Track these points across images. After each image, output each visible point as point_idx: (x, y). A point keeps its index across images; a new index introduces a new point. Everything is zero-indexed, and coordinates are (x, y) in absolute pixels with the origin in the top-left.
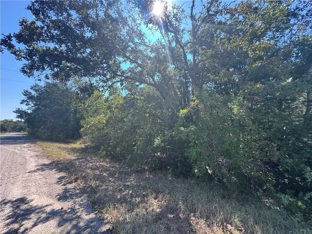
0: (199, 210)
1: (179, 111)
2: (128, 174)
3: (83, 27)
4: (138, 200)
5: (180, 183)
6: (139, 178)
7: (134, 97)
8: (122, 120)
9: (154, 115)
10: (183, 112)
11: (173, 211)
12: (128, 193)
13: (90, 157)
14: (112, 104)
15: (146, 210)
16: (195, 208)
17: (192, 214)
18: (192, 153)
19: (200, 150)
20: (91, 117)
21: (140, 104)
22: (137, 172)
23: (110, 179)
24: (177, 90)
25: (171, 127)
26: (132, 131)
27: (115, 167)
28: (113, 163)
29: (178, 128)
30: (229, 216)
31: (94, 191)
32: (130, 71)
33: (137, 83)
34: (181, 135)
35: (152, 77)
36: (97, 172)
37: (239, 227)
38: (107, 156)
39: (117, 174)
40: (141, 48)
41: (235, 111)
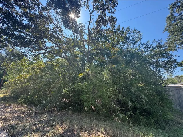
0: (85, 128)
1: (78, 74)
2: (42, 114)
3: (23, 17)
4: (48, 128)
5: (76, 115)
6: (50, 115)
7: (52, 64)
8: (41, 78)
9: (64, 75)
10: (81, 75)
11: (71, 131)
12: (42, 125)
13: (9, 104)
14: (36, 66)
15: (54, 133)
16: (83, 127)
17: (81, 130)
18: (84, 97)
19: (88, 95)
20: (15, 74)
21: (56, 68)
22: (49, 112)
23: (27, 118)
24: (79, 62)
25: (74, 83)
26: (48, 84)
27: (31, 110)
28: (29, 107)
29: (77, 83)
30: (99, 128)
31: (13, 128)
32: (51, 48)
33: (55, 55)
34: (79, 87)
35: (65, 54)
36: (16, 115)
37: (103, 132)
38: (25, 103)
39: (33, 114)
40: (60, 37)
41: (105, 76)
